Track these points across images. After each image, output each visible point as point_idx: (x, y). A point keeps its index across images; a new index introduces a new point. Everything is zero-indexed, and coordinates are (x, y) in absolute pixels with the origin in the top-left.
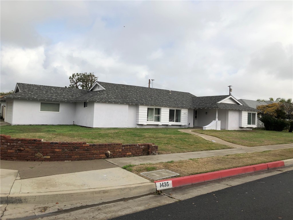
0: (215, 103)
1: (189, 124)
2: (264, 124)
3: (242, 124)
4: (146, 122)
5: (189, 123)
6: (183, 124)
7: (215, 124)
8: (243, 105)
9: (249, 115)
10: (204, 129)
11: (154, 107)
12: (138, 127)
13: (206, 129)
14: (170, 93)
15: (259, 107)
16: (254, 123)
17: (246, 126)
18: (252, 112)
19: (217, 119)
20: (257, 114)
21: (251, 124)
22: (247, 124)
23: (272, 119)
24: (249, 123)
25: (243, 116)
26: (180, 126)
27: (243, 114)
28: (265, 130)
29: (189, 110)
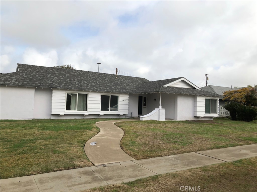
0: (161, 86)
1: (132, 114)
2: (230, 112)
3: (198, 113)
4: (64, 112)
5: (132, 112)
6: (121, 114)
7: (158, 113)
8: (201, 90)
9: (207, 101)
10: (141, 119)
11: (77, 93)
12: (52, 118)
13: (144, 119)
14: (117, 78)
15: (226, 92)
16: (214, 112)
17: (202, 116)
18: (211, 98)
19: (160, 107)
20: (218, 100)
21: (210, 113)
22: (204, 113)
23: (239, 106)
24: (207, 111)
25: (198, 103)
26: (118, 115)
27: (198, 100)
28: (231, 119)
29: (131, 95)
